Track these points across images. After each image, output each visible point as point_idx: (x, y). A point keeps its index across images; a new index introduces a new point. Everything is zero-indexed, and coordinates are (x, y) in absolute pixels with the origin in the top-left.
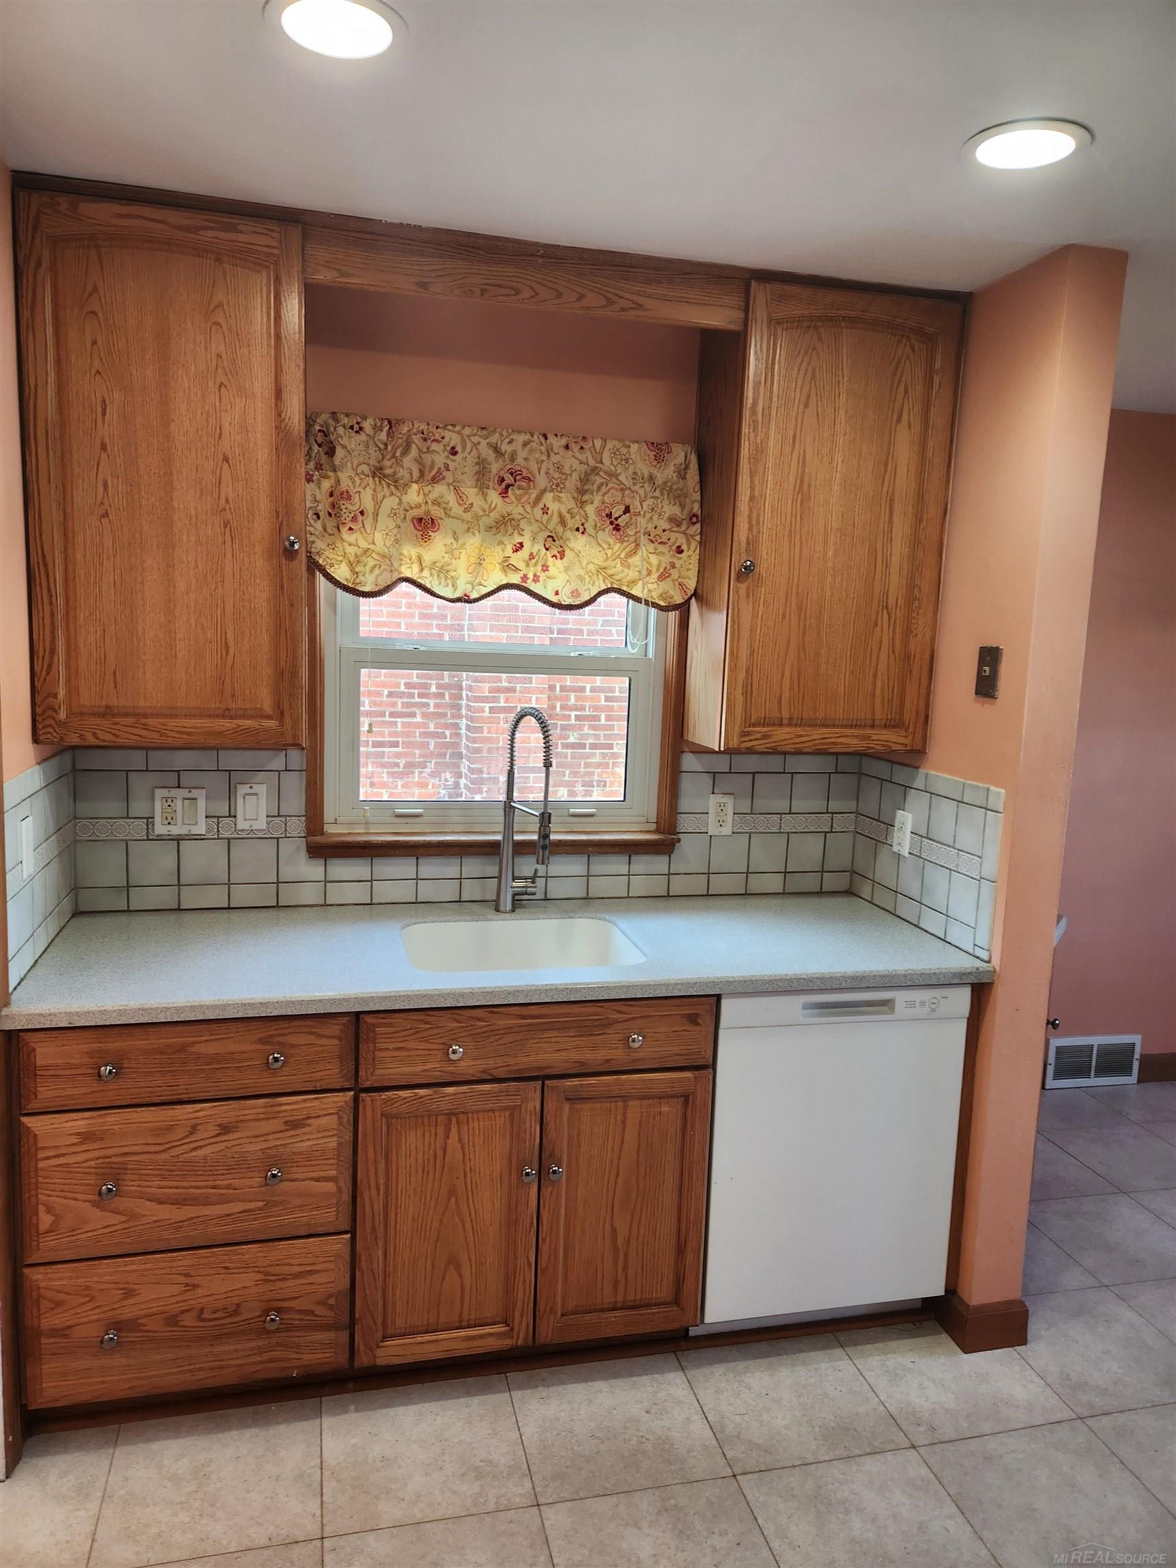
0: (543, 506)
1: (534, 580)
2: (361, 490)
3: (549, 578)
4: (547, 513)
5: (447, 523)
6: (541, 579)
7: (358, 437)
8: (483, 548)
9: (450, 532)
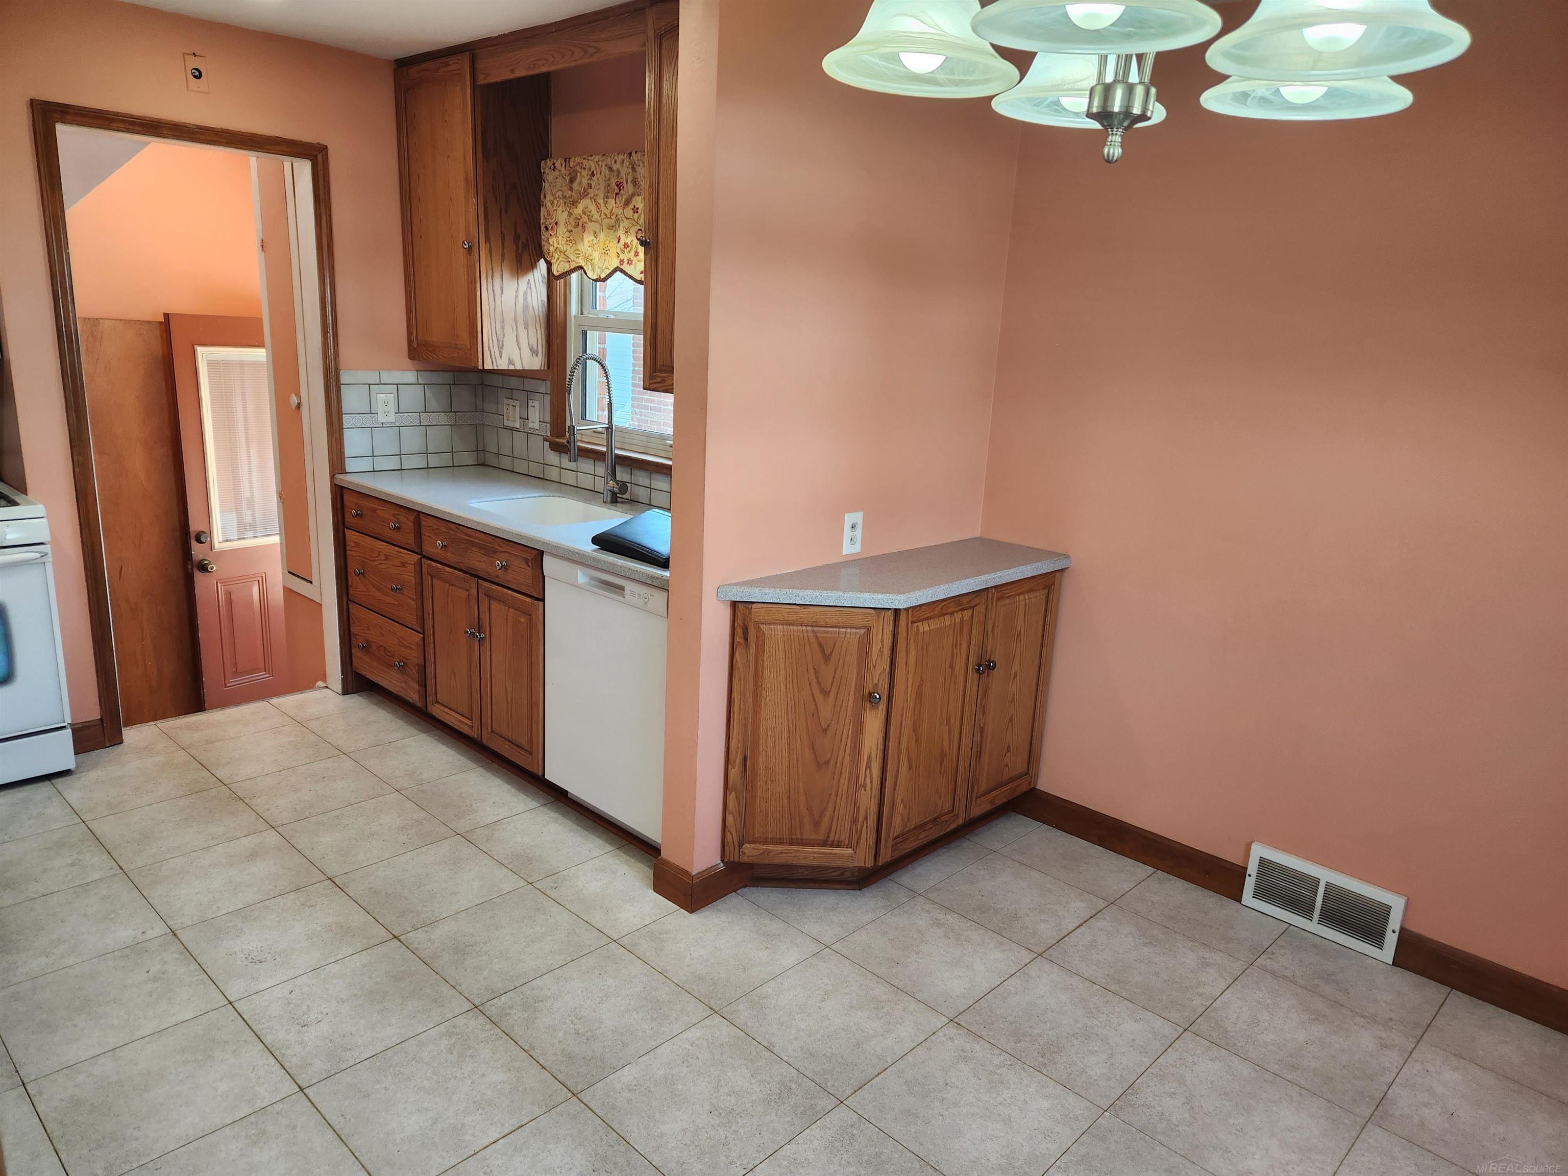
0: (633, 207)
1: (628, 263)
2: (557, 208)
3: (639, 261)
4: (637, 212)
5: (591, 226)
6: (633, 262)
7: (554, 173)
8: (607, 242)
9: (592, 232)
